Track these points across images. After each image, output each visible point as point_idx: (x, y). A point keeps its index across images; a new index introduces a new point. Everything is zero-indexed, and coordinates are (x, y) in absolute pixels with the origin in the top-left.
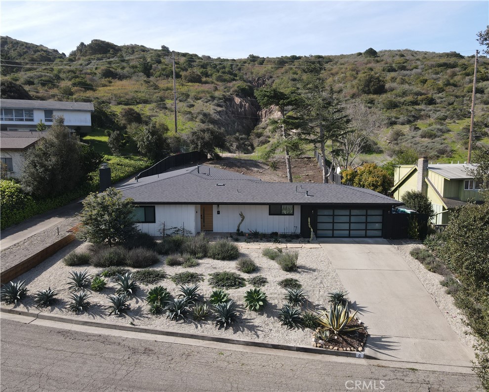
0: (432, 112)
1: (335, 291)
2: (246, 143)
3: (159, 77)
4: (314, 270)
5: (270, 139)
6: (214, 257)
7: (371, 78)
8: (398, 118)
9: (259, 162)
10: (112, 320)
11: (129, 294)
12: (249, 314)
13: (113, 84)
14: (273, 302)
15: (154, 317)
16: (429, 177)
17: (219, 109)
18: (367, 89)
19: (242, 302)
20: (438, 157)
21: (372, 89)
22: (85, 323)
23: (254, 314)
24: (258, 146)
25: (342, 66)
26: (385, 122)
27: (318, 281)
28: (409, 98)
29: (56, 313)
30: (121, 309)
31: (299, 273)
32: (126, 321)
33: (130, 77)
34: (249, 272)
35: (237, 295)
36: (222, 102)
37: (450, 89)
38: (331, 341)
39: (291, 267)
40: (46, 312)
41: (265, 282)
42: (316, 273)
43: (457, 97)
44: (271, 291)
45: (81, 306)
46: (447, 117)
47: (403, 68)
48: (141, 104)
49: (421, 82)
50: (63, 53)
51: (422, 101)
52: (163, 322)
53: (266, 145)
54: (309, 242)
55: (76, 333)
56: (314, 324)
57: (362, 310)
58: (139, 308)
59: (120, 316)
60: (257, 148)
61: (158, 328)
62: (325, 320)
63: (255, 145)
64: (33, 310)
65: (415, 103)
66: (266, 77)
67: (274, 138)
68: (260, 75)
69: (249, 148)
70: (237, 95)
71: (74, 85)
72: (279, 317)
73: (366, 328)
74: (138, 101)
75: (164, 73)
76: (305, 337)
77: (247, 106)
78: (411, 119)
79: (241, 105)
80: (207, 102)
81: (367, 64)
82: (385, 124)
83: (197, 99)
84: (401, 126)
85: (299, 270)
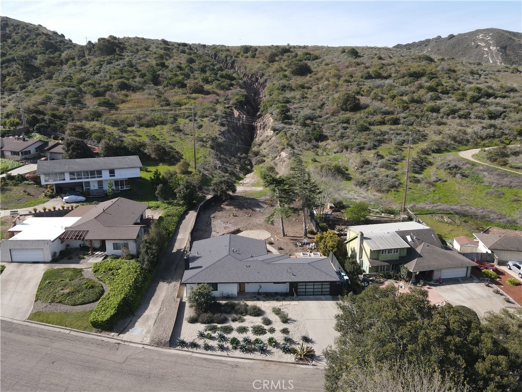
0: (393, 136)
1: (304, 334)
2: (246, 162)
3: (167, 86)
4: (295, 321)
5: (265, 159)
6: (251, 315)
7: (349, 97)
8: (367, 143)
9: (260, 202)
10: (219, 353)
11: (222, 340)
12: (269, 348)
13: (129, 98)
14: (278, 341)
15: (234, 351)
16: (364, 244)
17: (223, 129)
18: (344, 107)
19: (266, 342)
20: (389, 191)
21: (349, 107)
22: (211, 355)
23: (271, 348)
24: (256, 165)
25: (327, 67)
26: (355, 148)
27: (297, 328)
28: (378, 118)
29: (199, 350)
30: (222, 348)
31: (289, 323)
32: (225, 353)
33: (142, 89)
34: (267, 325)
35: (265, 338)
36: (224, 121)
37: (412, 106)
38: (301, 359)
39: (285, 320)
40: (195, 350)
41: (274, 331)
42: (296, 323)
43: (417, 117)
44: (277, 336)
45: (207, 347)
46: (405, 141)
47: (379, 76)
48: (158, 125)
49: (391, 97)
50: (62, 34)
51: (388, 121)
52: (238, 353)
53: (262, 165)
54: (293, 300)
55: (210, 359)
56: (294, 351)
57: (314, 343)
58: (228, 347)
59: (222, 351)
60: (255, 166)
61: (237, 356)
62: (299, 350)
63: (254, 163)
64: (190, 349)
65: (383, 123)
66: (259, 74)
67: (268, 158)
68: (253, 71)
69: (249, 167)
70: (236, 108)
71: (100, 105)
72: (281, 349)
73: (314, 352)
74: (156, 122)
75: (171, 82)
76: (291, 358)
77: (244, 118)
78: (376, 143)
79: (239, 118)
80: (212, 121)
81: (348, 67)
82: (355, 150)
83: (203, 117)
84: (368, 151)
85: (289, 321)
